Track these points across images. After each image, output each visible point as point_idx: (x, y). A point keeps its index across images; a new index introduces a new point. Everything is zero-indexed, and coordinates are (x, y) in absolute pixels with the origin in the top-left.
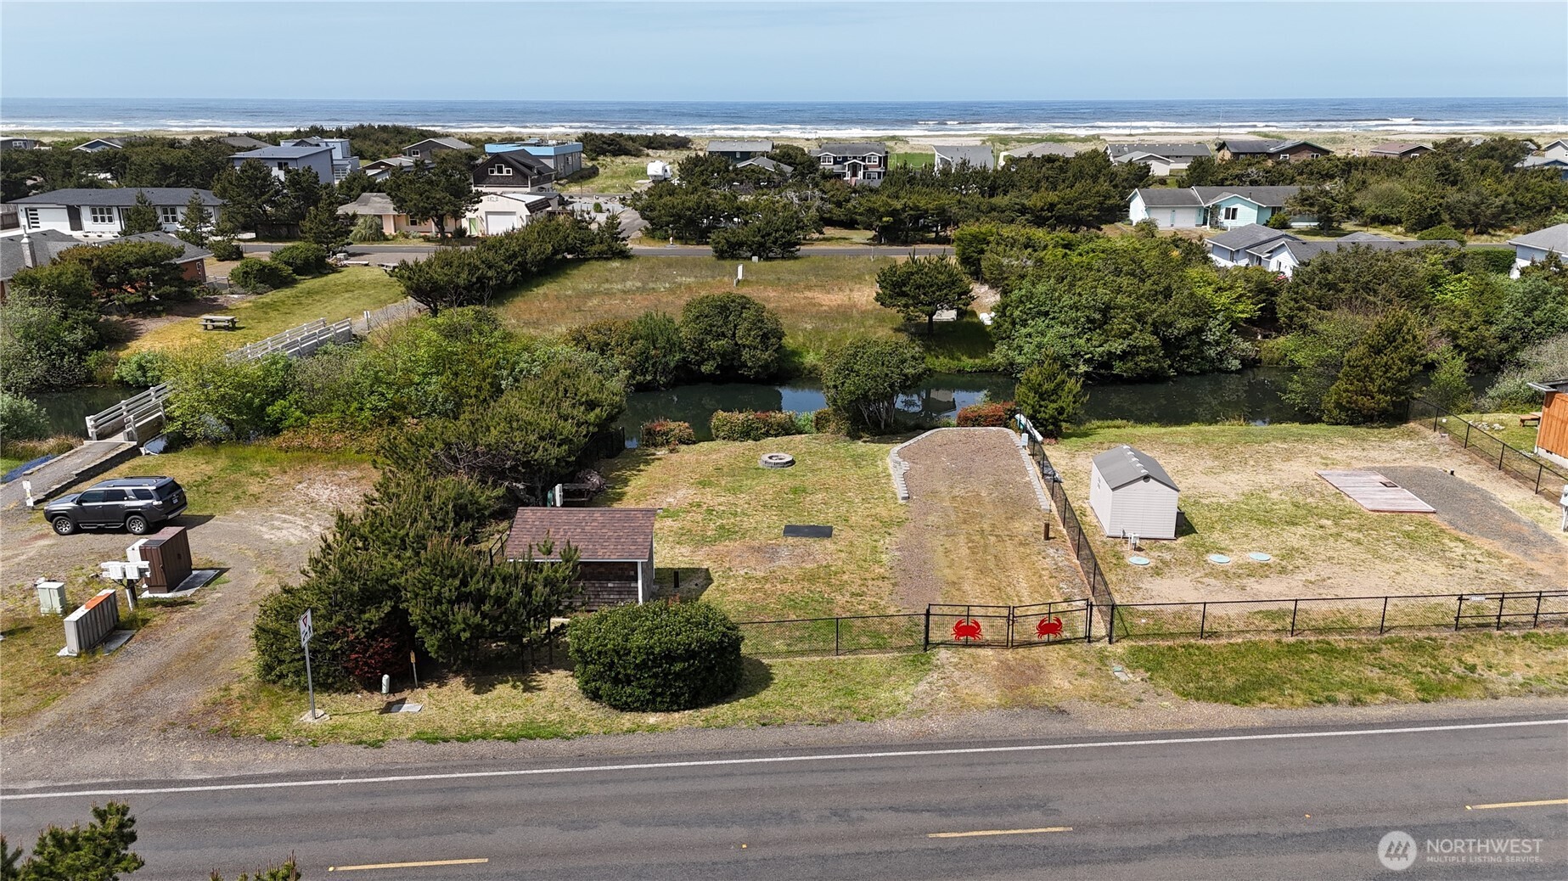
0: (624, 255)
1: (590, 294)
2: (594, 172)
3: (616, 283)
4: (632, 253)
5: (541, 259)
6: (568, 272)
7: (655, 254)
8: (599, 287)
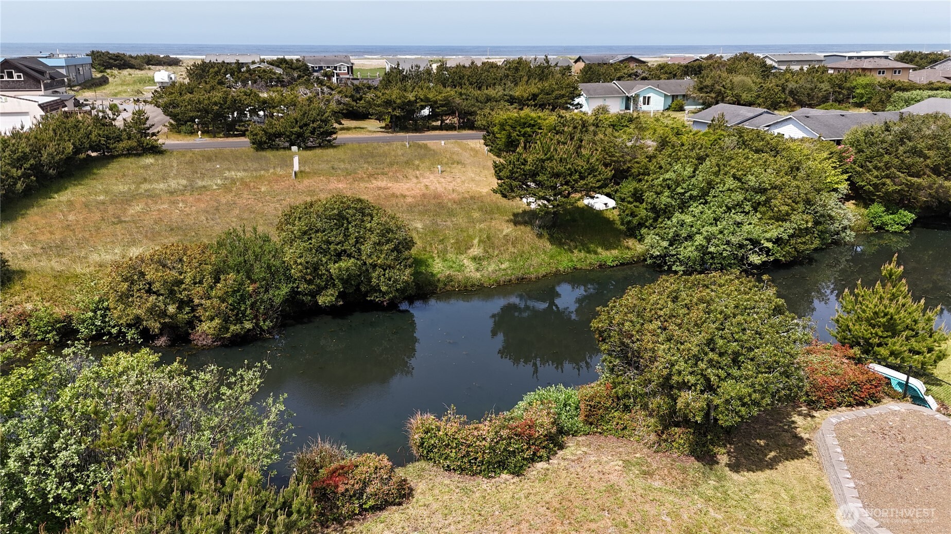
0: (155, 150)
1: (128, 199)
2: (104, 82)
3: (157, 182)
4: (164, 148)
5: (60, 159)
6: (95, 171)
7: (189, 148)
8: (138, 187)
